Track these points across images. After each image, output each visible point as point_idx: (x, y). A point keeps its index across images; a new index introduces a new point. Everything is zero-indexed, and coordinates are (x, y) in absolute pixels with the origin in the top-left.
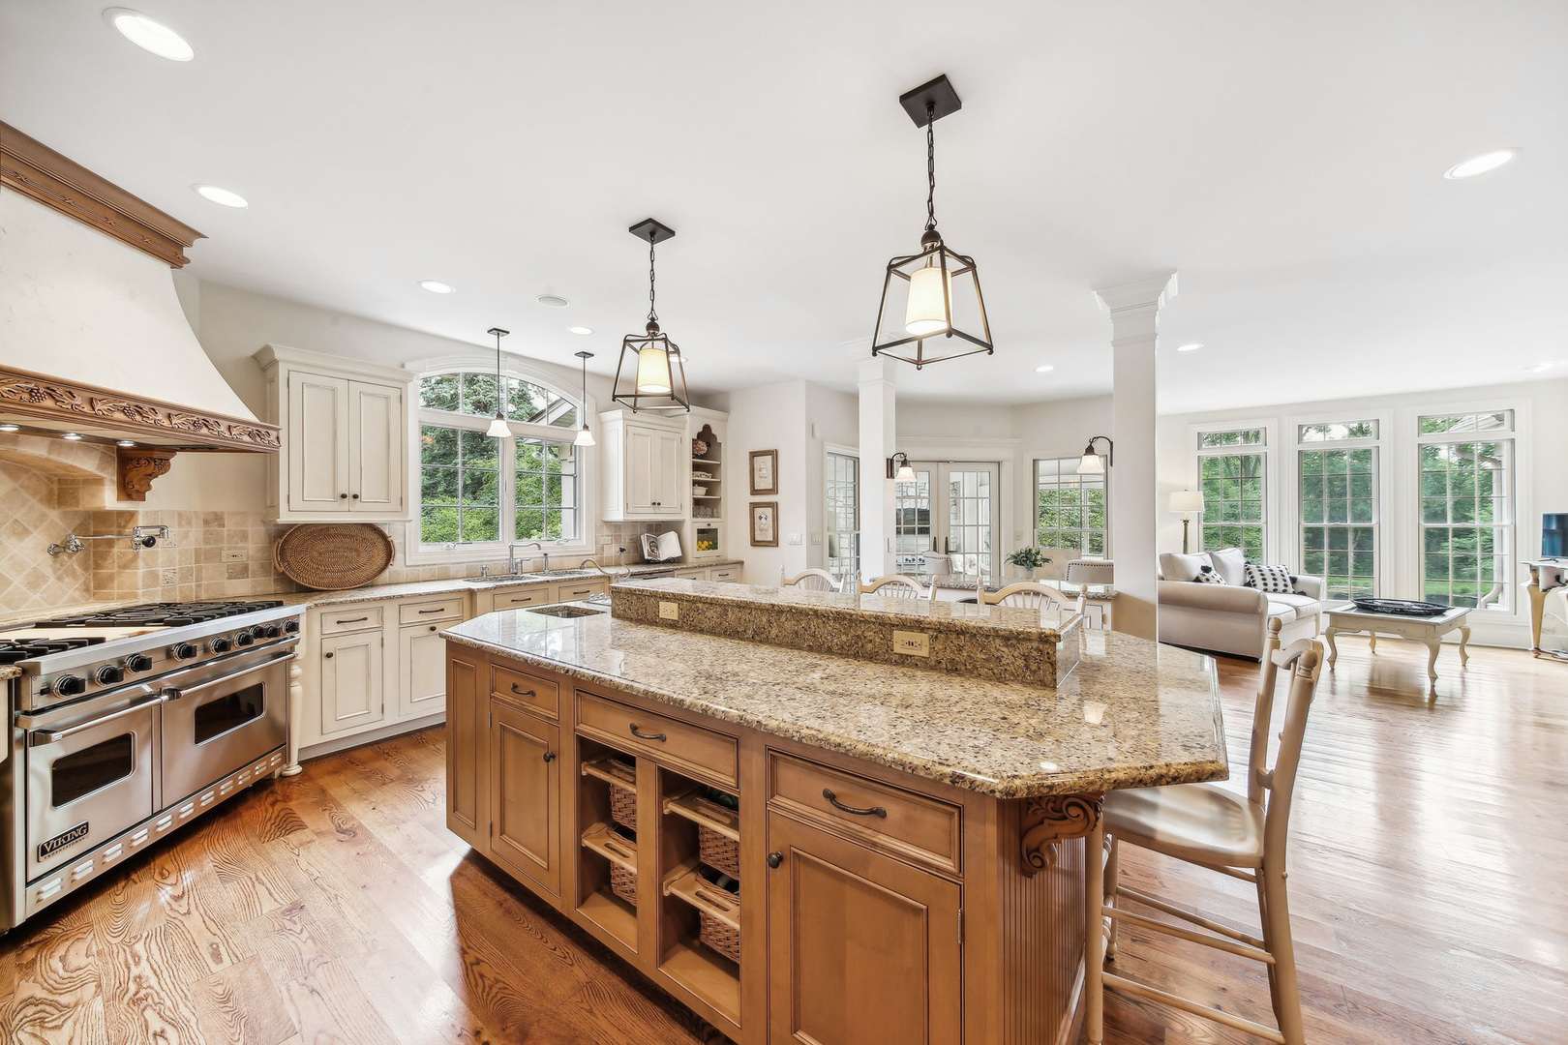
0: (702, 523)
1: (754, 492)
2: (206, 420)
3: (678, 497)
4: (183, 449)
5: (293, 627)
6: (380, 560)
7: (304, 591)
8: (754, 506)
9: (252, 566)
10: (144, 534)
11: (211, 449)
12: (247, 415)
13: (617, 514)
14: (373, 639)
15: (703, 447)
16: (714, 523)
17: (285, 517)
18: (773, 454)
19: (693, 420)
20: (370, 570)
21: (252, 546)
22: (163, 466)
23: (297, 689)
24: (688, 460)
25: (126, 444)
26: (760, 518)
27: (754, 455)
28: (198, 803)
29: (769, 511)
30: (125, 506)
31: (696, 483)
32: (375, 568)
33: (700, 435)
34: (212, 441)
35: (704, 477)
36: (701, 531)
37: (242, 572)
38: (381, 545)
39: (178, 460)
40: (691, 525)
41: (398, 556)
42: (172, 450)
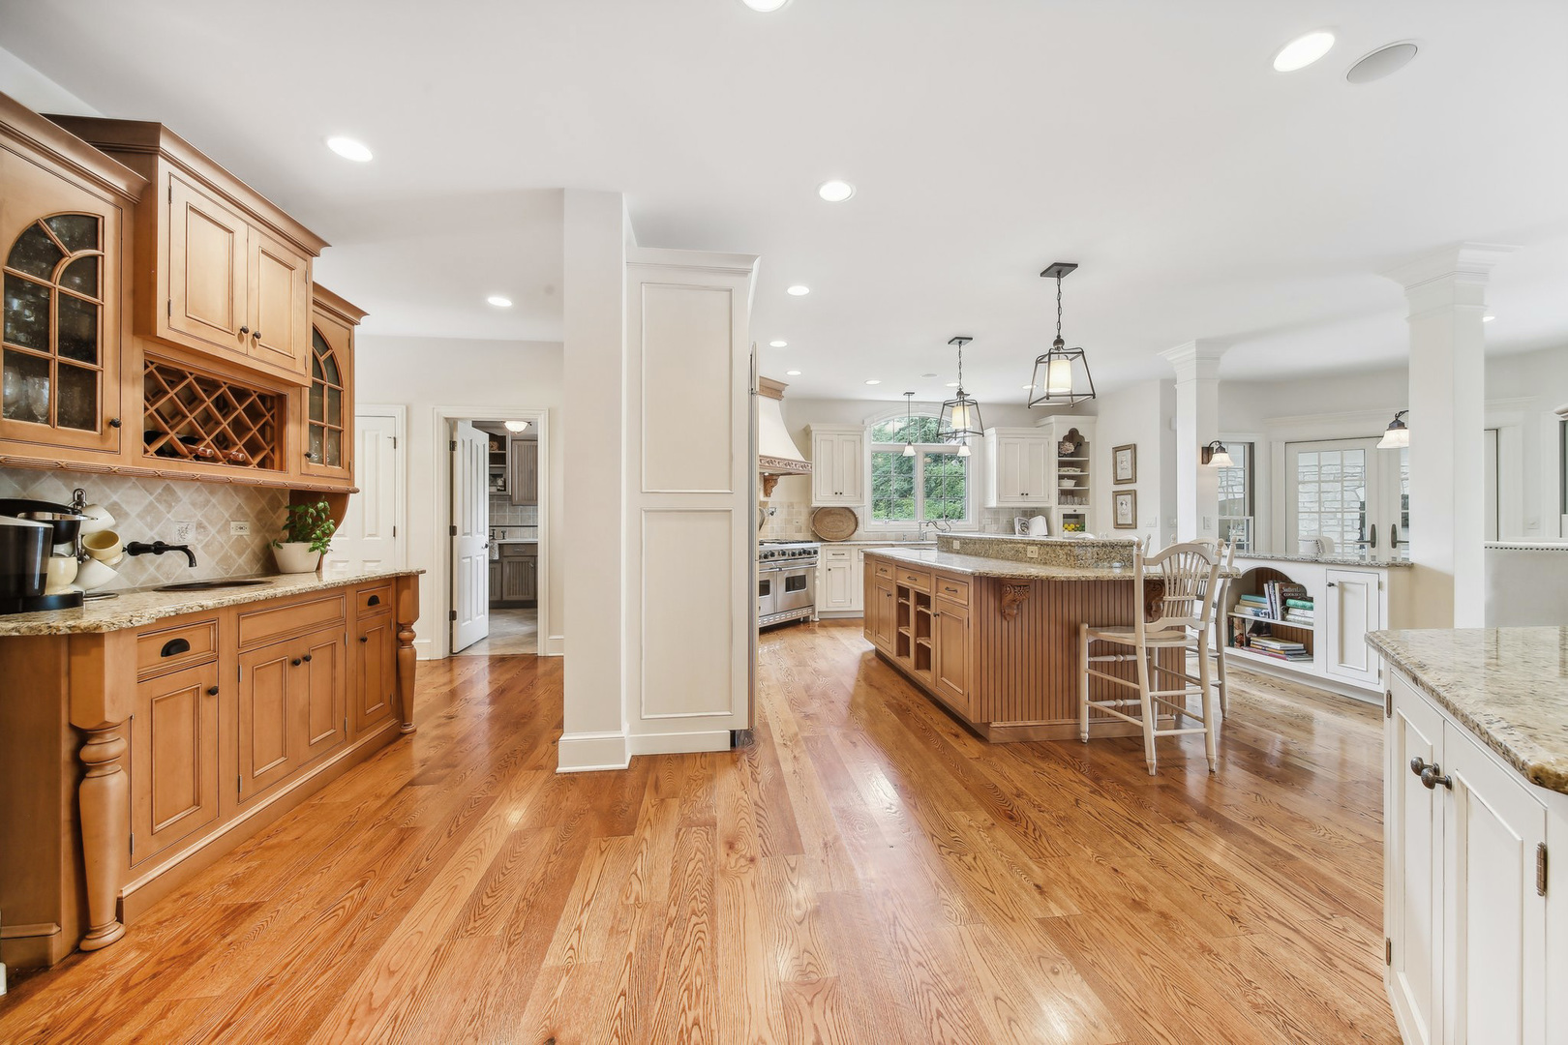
0: (1069, 509)
1: (1117, 482)
2: (788, 462)
3: (1046, 487)
4: (782, 475)
5: (816, 552)
6: (853, 528)
7: (822, 540)
8: (1117, 494)
9: (804, 528)
10: (771, 510)
11: (790, 474)
12: (802, 459)
13: (993, 503)
14: (846, 564)
15: (1070, 447)
16: (1080, 510)
17: (816, 504)
18: (1133, 448)
19: (1060, 426)
20: (848, 532)
21: (803, 518)
22: (776, 481)
23: (817, 582)
24: (1055, 459)
25: (766, 474)
26: (1122, 504)
27: (1117, 450)
28: (780, 617)
29: (1128, 498)
30: (766, 499)
31: (1061, 477)
32: (850, 532)
33: (1067, 439)
34: (791, 471)
35: (1071, 471)
36: (1066, 516)
37: (799, 530)
38: (853, 520)
39: (781, 479)
40: (1057, 512)
41: (860, 525)
42: (778, 475)
